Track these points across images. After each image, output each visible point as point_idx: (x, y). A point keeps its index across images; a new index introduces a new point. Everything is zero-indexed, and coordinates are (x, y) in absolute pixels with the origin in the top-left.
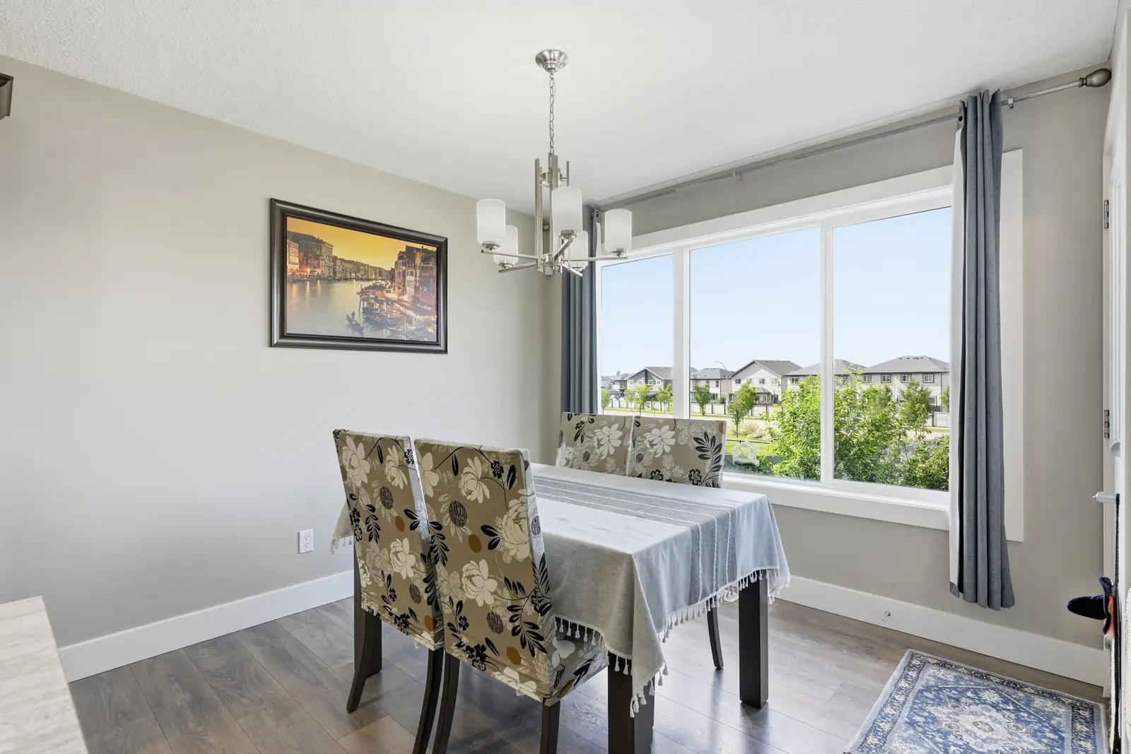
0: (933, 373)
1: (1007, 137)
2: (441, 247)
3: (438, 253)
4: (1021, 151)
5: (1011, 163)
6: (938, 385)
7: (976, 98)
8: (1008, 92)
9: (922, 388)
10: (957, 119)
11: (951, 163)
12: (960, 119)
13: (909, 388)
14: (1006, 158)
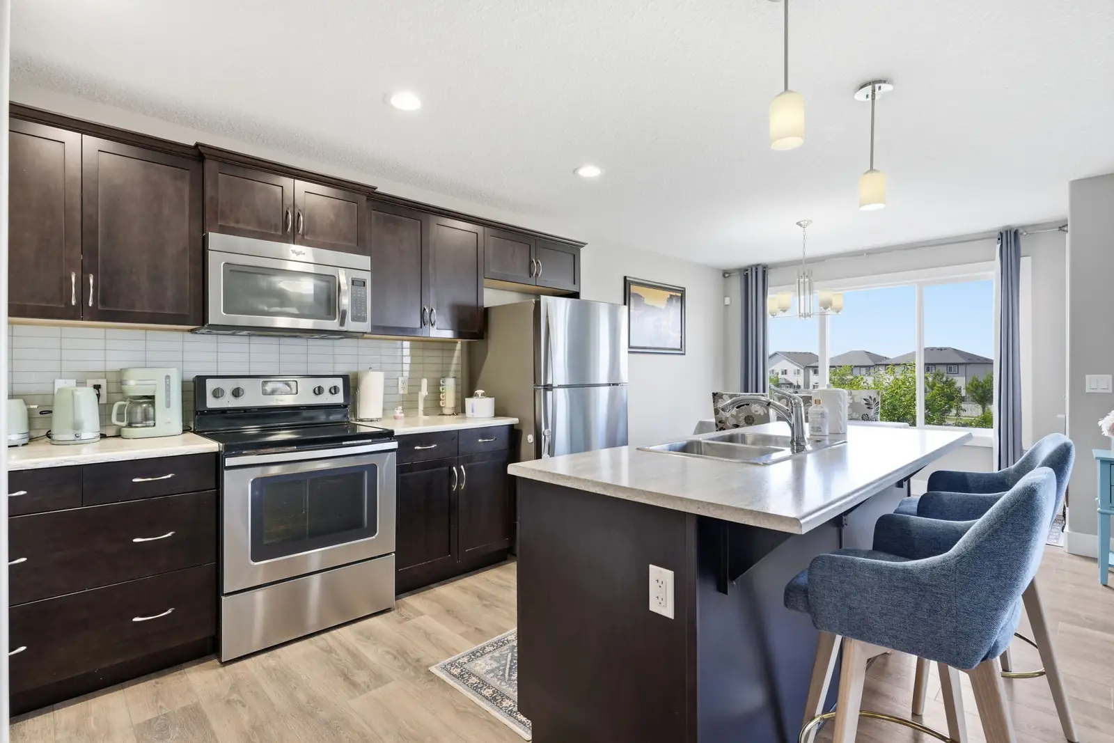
0: (957, 364)
1: (1023, 251)
2: (683, 291)
3: (681, 297)
4: (1030, 258)
5: (1025, 263)
6: (962, 376)
7: (1007, 232)
8: (1023, 227)
9: (947, 378)
10: (997, 239)
11: (994, 260)
12: (999, 239)
13: (934, 378)
14: (1023, 260)
